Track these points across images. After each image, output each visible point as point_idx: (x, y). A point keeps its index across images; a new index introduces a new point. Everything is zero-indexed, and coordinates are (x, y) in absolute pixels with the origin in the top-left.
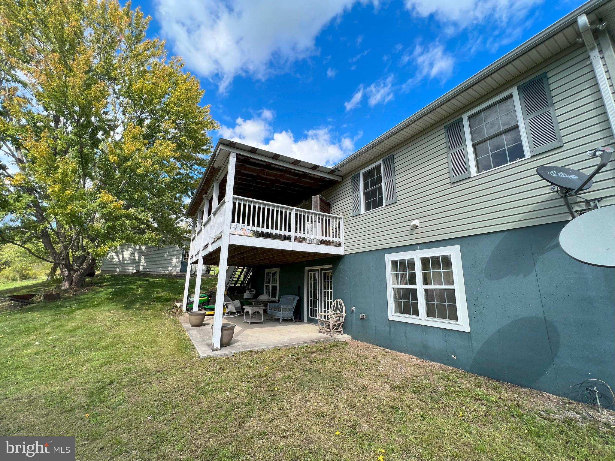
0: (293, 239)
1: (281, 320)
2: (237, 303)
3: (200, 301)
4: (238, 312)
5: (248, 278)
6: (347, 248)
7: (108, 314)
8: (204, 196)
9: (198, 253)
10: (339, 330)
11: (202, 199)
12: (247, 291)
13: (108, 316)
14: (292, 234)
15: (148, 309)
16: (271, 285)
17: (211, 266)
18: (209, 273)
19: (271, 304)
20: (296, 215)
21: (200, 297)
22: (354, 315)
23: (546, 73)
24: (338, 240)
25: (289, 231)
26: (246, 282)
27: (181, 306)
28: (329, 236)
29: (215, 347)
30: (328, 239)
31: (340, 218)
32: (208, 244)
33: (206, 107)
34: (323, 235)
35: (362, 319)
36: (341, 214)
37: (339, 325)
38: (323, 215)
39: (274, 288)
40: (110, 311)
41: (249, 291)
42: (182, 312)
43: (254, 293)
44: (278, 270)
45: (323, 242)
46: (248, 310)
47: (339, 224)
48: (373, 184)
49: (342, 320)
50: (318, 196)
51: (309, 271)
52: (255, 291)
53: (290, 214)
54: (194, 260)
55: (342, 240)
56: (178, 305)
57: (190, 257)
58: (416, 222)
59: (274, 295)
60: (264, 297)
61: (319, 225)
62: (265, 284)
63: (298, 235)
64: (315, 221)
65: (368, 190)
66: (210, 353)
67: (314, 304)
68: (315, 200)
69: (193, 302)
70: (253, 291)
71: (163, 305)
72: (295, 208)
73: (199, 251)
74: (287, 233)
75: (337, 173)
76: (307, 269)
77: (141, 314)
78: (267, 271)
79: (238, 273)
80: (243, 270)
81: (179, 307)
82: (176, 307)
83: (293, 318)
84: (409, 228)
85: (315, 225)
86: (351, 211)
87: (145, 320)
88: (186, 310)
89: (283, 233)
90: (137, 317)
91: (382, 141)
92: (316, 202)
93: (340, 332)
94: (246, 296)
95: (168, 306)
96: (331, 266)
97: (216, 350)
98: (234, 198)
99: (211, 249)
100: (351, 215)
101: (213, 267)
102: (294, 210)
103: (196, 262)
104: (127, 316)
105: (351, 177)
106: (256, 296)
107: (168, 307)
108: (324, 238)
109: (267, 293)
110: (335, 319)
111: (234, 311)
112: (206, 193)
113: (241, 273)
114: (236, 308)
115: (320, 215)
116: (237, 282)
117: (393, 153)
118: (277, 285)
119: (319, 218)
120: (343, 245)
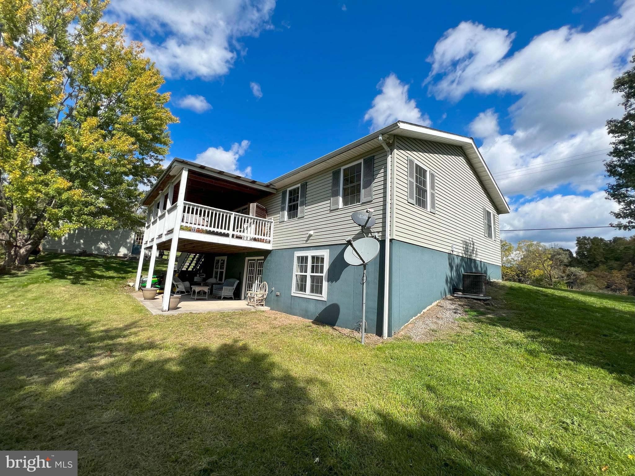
0: (231, 236)
1: (222, 298)
2: (187, 284)
3: (152, 281)
4: (188, 292)
5: (200, 264)
6: (274, 245)
7: (63, 288)
8: (160, 192)
9: (153, 240)
10: (262, 304)
11: (159, 194)
12: (198, 275)
13: (64, 290)
14: (231, 232)
15: (102, 286)
16: (219, 270)
17: (164, 251)
18: (162, 257)
19: (216, 285)
20: (235, 218)
21: (153, 278)
22: (273, 293)
23: (374, 156)
24: (268, 238)
25: (228, 229)
26: (198, 268)
27: (134, 285)
28: (261, 235)
29: (164, 309)
30: (260, 237)
31: (272, 222)
32: (162, 234)
33: (166, 94)
34: (256, 234)
35: (277, 296)
36: (273, 219)
37: (262, 300)
38: (258, 219)
39: (221, 273)
40: (64, 286)
41: (200, 275)
42: (134, 290)
43: (204, 277)
44: (225, 258)
45: (255, 240)
46: (195, 289)
47: (270, 227)
48: (294, 201)
49: (265, 297)
50: (255, 204)
51: (249, 260)
52: (205, 275)
53: (230, 217)
54: (149, 245)
55: (271, 239)
56: (131, 284)
57: (144, 242)
58: (312, 232)
59: (221, 279)
60: (212, 280)
61: (253, 226)
62: (214, 270)
63: (235, 233)
64: (251, 223)
65: (291, 204)
66: (160, 313)
67: (250, 287)
68: (253, 206)
69: (145, 282)
70: (203, 275)
71: (116, 283)
72: (234, 213)
73: (153, 238)
74: (226, 232)
75: (272, 186)
76: (247, 258)
77: (95, 290)
78: (217, 258)
79: (190, 259)
80: (195, 256)
81: (131, 286)
82: (129, 286)
83: (233, 297)
84: (308, 236)
85: (250, 226)
86: (279, 218)
87: (100, 294)
88: (139, 289)
89: (223, 231)
90: (92, 292)
91: (298, 172)
92: (253, 208)
93: (262, 305)
94: (196, 279)
95: (121, 284)
96: (263, 258)
97: (165, 311)
98: (184, 203)
99: (164, 239)
100: (278, 221)
101: (166, 253)
102: (233, 214)
103: (151, 248)
104: (83, 291)
105: (281, 191)
106: (205, 280)
107: (121, 286)
108: (257, 237)
109: (216, 277)
110: (261, 295)
111: (184, 290)
112: (162, 190)
113: (193, 259)
114: (185, 288)
115: (255, 219)
116: (189, 266)
117: (306, 181)
118: (224, 271)
119: (254, 221)
120: (271, 242)
